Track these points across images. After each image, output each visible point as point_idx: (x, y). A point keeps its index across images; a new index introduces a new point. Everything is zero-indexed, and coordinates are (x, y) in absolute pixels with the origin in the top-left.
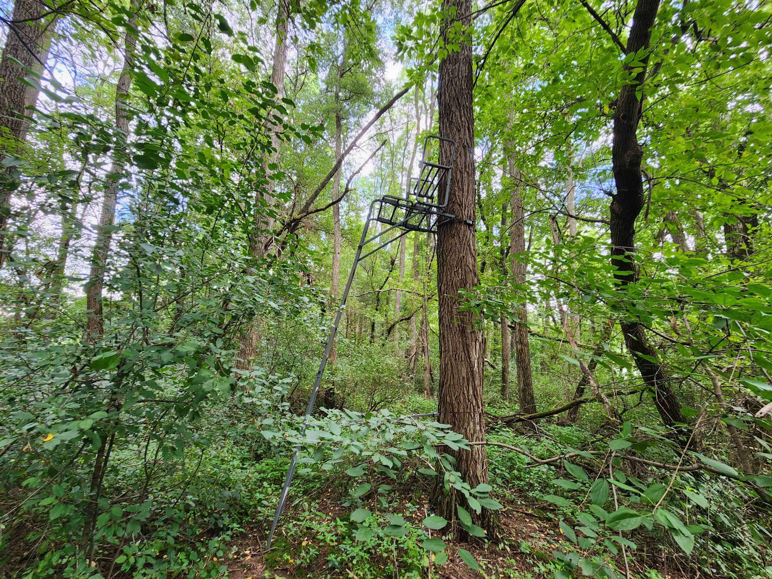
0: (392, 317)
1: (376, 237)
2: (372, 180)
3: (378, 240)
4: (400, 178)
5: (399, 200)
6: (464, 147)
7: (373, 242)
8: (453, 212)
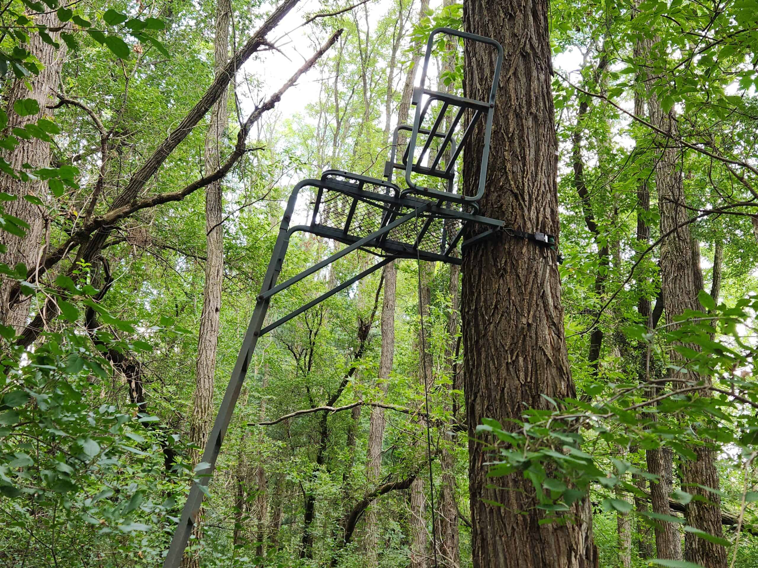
0: (362, 481)
1: (324, 264)
2: (313, 122)
3: (325, 272)
4: (384, 118)
5: (363, 181)
6: (525, 56)
7: (315, 278)
8: (499, 213)
